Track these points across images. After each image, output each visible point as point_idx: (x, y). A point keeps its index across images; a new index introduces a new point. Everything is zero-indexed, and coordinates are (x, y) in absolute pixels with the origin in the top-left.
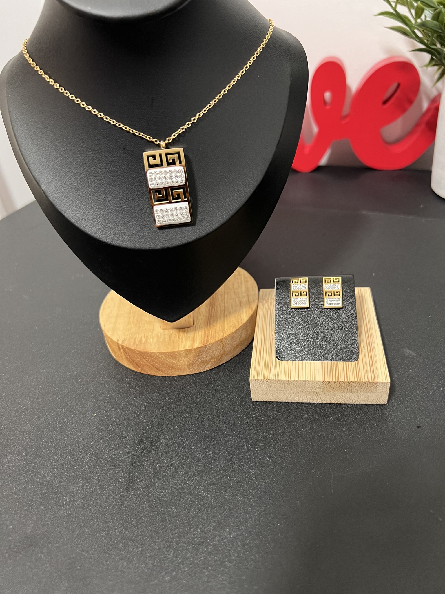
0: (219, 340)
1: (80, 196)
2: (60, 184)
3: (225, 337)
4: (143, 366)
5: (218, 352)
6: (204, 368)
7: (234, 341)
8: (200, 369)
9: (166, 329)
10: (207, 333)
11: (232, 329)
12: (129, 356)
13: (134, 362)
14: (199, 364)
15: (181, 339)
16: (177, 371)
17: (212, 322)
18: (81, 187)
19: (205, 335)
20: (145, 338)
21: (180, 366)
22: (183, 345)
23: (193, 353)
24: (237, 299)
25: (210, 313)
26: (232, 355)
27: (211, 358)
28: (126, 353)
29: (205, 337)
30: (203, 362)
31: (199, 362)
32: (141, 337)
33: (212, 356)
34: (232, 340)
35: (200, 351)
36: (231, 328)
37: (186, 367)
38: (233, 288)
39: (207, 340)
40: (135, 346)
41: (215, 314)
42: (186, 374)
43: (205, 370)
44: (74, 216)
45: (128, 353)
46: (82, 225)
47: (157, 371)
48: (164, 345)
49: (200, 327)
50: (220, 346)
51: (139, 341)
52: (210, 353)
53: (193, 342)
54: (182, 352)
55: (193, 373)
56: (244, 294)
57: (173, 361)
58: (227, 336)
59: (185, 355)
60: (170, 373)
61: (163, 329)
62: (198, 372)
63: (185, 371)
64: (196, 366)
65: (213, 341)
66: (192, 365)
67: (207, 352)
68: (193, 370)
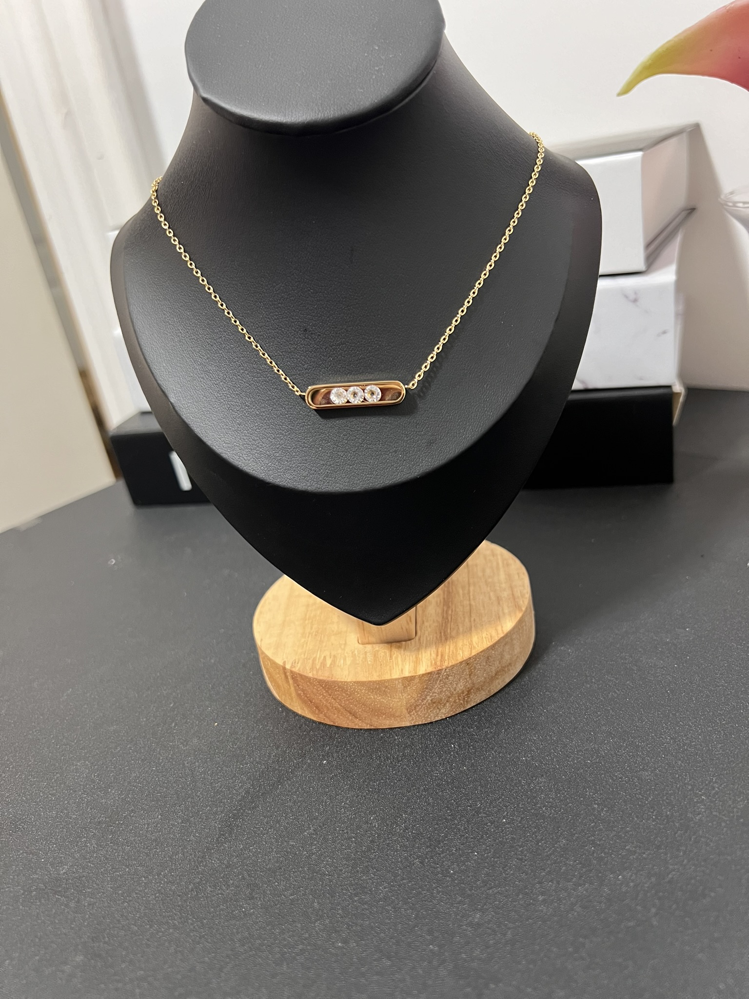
0: (462, 660)
1: (231, 409)
2: (200, 393)
3: (474, 656)
4: (328, 709)
5: (461, 684)
6: (437, 715)
7: (490, 664)
8: (429, 715)
9: (367, 644)
10: (440, 650)
11: (485, 642)
12: (303, 690)
13: (311, 702)
14: (426, 706)
15: (395, 657)
16: (388, 720)
17: (449, 631)
18: (234, 396)
19: (437, 652)
20: (331, 659)
21: (392, 710)
22: (399, 670)
23: (417, 683)
24: (492, 594)
25: (445, 615)
26: (487, 691)
27: (449, 694)
28: (298, 686)
29: (437, 655)
30: (434, 703)
31: (427, 701)
32: (325, 657)
33: (450, 691)
34: (486, 662)
35: (430, 681)
36: (484, 640)
37: (405, 711)
38: (483, 575)
39: (441, 661)
40: (315, 672)
41: (453, 618)
42: (403, 724)
43: (437, 719)
44: (221, 443)
45: (302, 686)
46: (233, 456)
47: (352, 719)
48: (364, 670)
49: (429, 639)
50: (465, 674)
51: (321, 663)
52: (447, 684)
53: (417, 662)
54: (397, 682)
55: (417, 723)
56: (504, 585)
57: (381, 700)
58: (478, 654)
59: (402, 687)
60: (376, 723)
61: (362, 644)
62: (425, 721)
63: (402, 718)
64: (423, 708)
65: (454, 663)
66: (415, 708)
67: (442, 682)
68: (418, 718)
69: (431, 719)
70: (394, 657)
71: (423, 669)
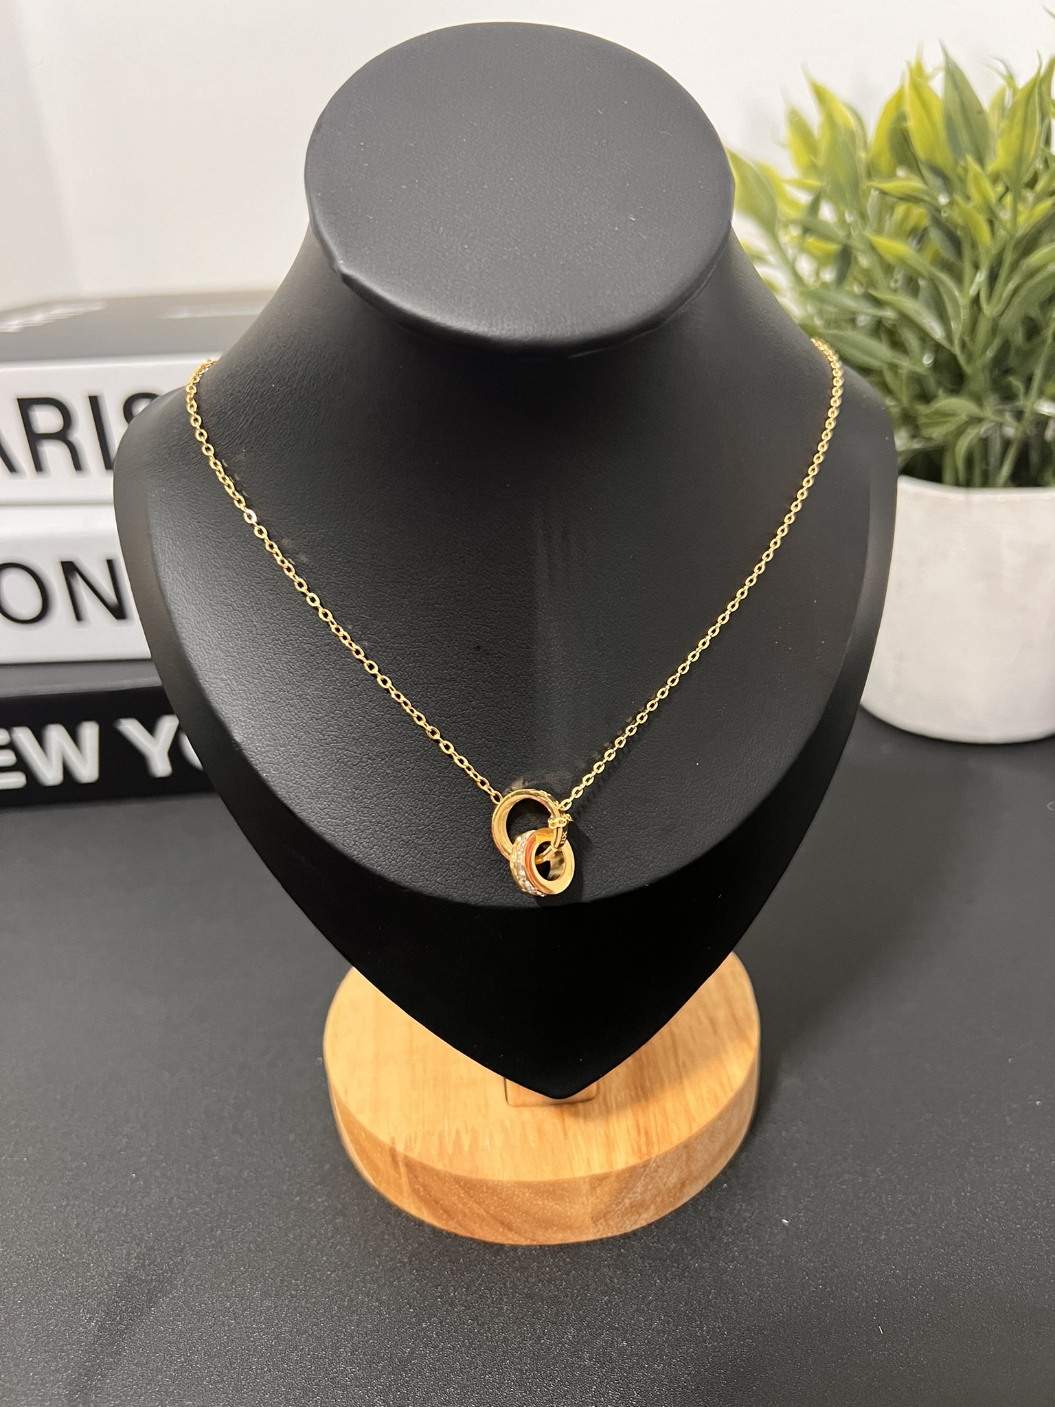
0: (679, 1143)
5: (674, 1175)
6: (635, 1223)
7: (715, 1140)
8: (624, 1223)
9: (522, 1107)
11: (709, 1109)
12: (424, 1185)
13: (437, 1203)
14: (622, 1212)
15: (573, 1138)
16: (560, 1233)
19: (638, 1125)
20: (470, 1134)
21: (570, 1220)
22: (583, 1159)
23: (611, 1182)
26: (705, 1178)
27: (656, 1193)
28: (416, 1177)
30: (633, 1206)
31: (623, 1206)
32: (458, 1131)
33: (658, 1188)
34: (710, 1139)
35: (631, 1178)
36: (707, 1102)
37: (588, 1221)
39: (648, 1145)
40: (446, 1162)
42: (584, 1239)
43: (635, 1227)
45: (423, 1179)
46: (345, 841)
47: (503, 1232)
48: (527, 1159)
49: (619, 1099)
50: (681, 1160)
51: (454, 1143)
52: (655, 1179)
54: (582, 1183)
55: (604, 1236)
57: (555, 1206)
58: (700, 1131)
59: (589, 1188)
60: (542, 1238)
61: (516, 1106)
62: (618, 1231)
63: (583, 1230)
64: (616, 1216)
65: (666, 1147)
66: (604, 1216)
67: (648, 1177)
68: (607, 1229)
69: (625, 1228)
70: (570, 1134)
71: (623, 1160)
